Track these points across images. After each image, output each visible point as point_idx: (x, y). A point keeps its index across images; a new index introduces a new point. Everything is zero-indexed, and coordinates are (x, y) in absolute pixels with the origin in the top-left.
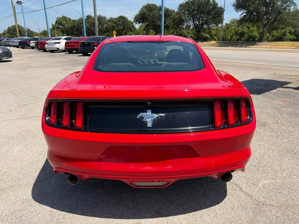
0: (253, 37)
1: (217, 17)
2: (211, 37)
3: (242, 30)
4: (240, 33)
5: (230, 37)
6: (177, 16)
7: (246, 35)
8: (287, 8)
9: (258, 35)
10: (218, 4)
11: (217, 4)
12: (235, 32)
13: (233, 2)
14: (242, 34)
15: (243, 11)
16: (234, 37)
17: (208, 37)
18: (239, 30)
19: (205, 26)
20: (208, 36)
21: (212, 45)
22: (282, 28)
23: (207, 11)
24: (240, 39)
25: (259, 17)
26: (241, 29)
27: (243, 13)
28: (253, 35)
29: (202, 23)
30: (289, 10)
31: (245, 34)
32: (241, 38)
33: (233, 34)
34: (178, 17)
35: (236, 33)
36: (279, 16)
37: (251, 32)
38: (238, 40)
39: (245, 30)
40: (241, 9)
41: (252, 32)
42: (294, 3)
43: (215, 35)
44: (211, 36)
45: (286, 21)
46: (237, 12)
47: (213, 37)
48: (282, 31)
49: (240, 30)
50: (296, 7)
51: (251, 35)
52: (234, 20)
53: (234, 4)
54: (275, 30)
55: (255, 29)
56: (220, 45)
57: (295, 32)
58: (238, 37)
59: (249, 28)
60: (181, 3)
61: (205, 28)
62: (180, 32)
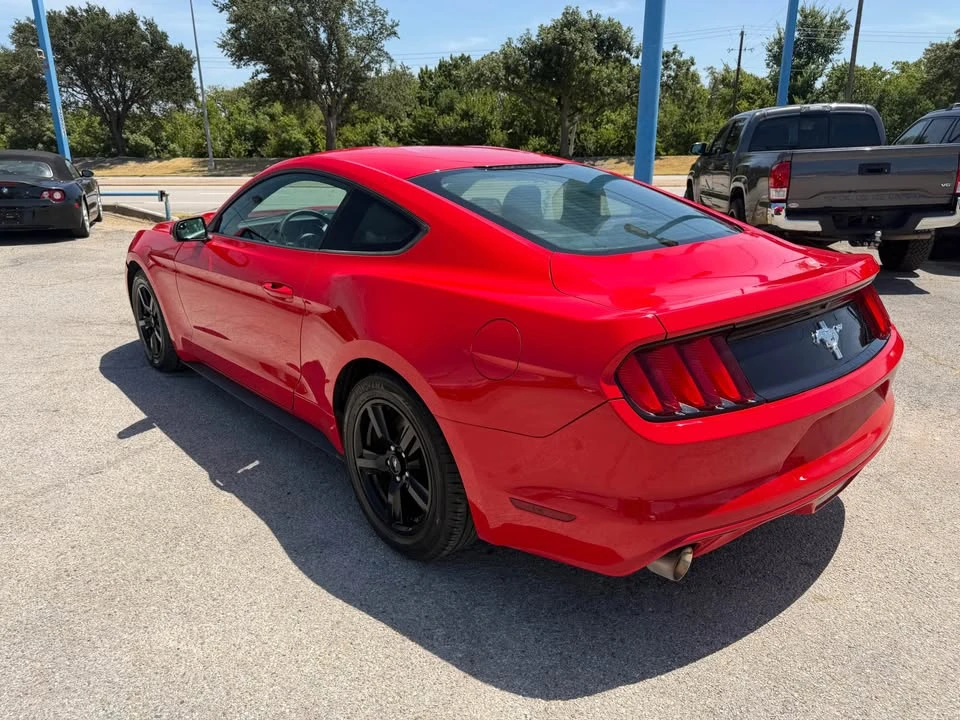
0: (294, 143)
1: (176, 80)
2: (156, 145)
3: (256, 124)
4: (251, 133)
5: (222, 145)
6: (17, 68)
7: (273, 141)
8: (372, 65)
9: (306, 140)
10: (167, 36)
11: (164, 36)
12: (234, 128)
13: (220, 36)
14: (259, 137)
15: (254, 65)
16: (236, 145)
17: (147, 147)
18: (245, 122)
19: (135, 108)
20: (147, 141)
21: (184, 171)
22: (366, 121)
23: (135, 58)
24: (255, 151)
25: (307, 87)
26: (251, 121)
27: (257, 73)
28: (293, 140)
29: (123, 96)
30: (378, 72)
31: (269, 136)
32: (259, 149)
33: (230, 136)
34: (21, 69)
35: (240, 133)
36: (360, 88)
37: (284, 128)
38: (250, 153)
39: (265, 123)
40: (251, 59)
41: (287, 132)
42: (387, 53)
43: (172, 138)
44: (157, 141)
45: (380, 102)
46: (238, 67)
47: (165, 147)
48: (367, 129)
49: (250, 123)
50: (393, 64)
51: (285, 140)
52: (217, 92)
53: (224, 42)
54: (349, 127)
55: (295, 121)
56: (209, 170)
57: (398, 132)
58: (249, 145)
59: (273, 117)
60: (23, 21)
61: (134, 115)
62: (37, 125)
